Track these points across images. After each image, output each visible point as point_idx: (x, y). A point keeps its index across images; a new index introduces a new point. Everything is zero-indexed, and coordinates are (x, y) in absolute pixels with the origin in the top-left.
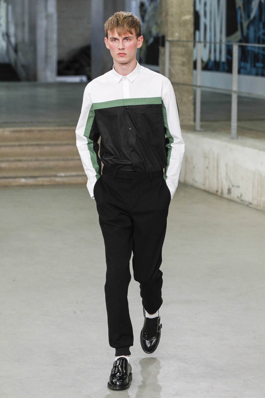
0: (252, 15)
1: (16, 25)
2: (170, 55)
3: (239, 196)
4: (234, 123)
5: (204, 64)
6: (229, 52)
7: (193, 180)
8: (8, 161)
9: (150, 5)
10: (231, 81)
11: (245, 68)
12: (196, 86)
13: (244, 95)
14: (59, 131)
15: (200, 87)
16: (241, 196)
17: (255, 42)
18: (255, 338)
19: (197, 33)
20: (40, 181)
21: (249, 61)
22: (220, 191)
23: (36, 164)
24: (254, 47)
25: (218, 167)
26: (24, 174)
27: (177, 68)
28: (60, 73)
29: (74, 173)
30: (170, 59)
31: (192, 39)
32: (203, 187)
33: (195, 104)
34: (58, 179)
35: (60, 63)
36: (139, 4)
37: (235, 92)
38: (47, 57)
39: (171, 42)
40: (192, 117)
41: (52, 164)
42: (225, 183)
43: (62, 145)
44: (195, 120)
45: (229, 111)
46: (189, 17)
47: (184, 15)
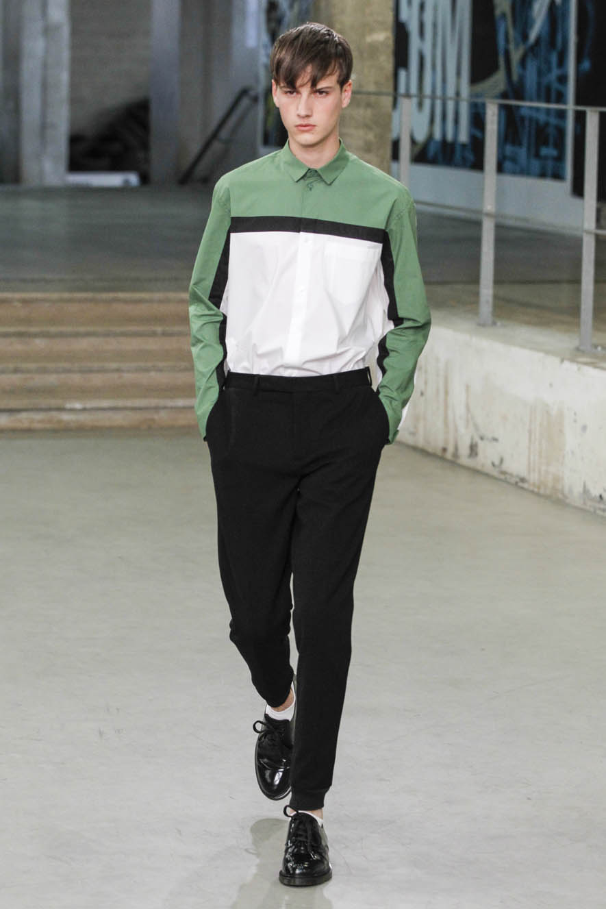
0: (533, 36)
3: (497, 463)
4: (487, 288)
5: (417, 149)
6: (478, 120)
9: (291, 6)
10: (482, 190)
11: (514, 160)
13: (511, 223)
14: (70, 301)
16: (502, 461)
17: (539, 99)
18: (529, 799)
19: (402, 74)
20: (24, 419)
21: (525, 141)
22: (451, 449)
23: (16, 379)
24: (538, 109)
25: (446, 393)
28: (75, 165)
29: (105, 403)
31: (391, 90)
32: (410, 440)
34: (66, 417)
35: (75, 140)
36: (264, 5)
37: (488, 215)
38: (44, 127)
41: (52, 379)
42: (462, 430)
43: (77, 335)
45: (476, 260)
46: (383, 37)
47: (372, 30)
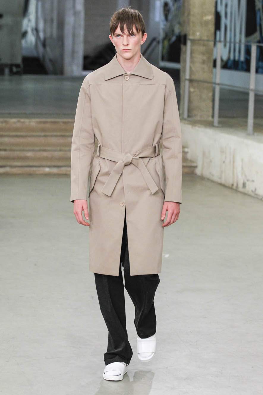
1: (45, 21)
2: (192, 53)
3: (254, 190)
4: (251, 120)
5: (223, 63)
6: (248, 52)
7: (210, 173)
8: (33, 150)
9: (173, 5)
10: (249, 79)
12: (215, 83)
13: (261, 93)
15: (219, 84)
16: (256, 189)
19: (218, 33)
22: (235, 185)
23: (60, 154)
25: (234, 162)
26: (49, 163)
27: (198, 66)
28: (86, 68)
30: (192, 57)
31: (213, 38)
32: (219, 181)
33: (213, 101)
35: (86, 58)
36: (162, 4)
37: (252, 90)
38: (73, 52)
39: (193, 41)
40: (211, 113)
42: (240, 177)
44: (213, 116)
45: (246, 108)
46: (210, 18)
47: (206, 15)
